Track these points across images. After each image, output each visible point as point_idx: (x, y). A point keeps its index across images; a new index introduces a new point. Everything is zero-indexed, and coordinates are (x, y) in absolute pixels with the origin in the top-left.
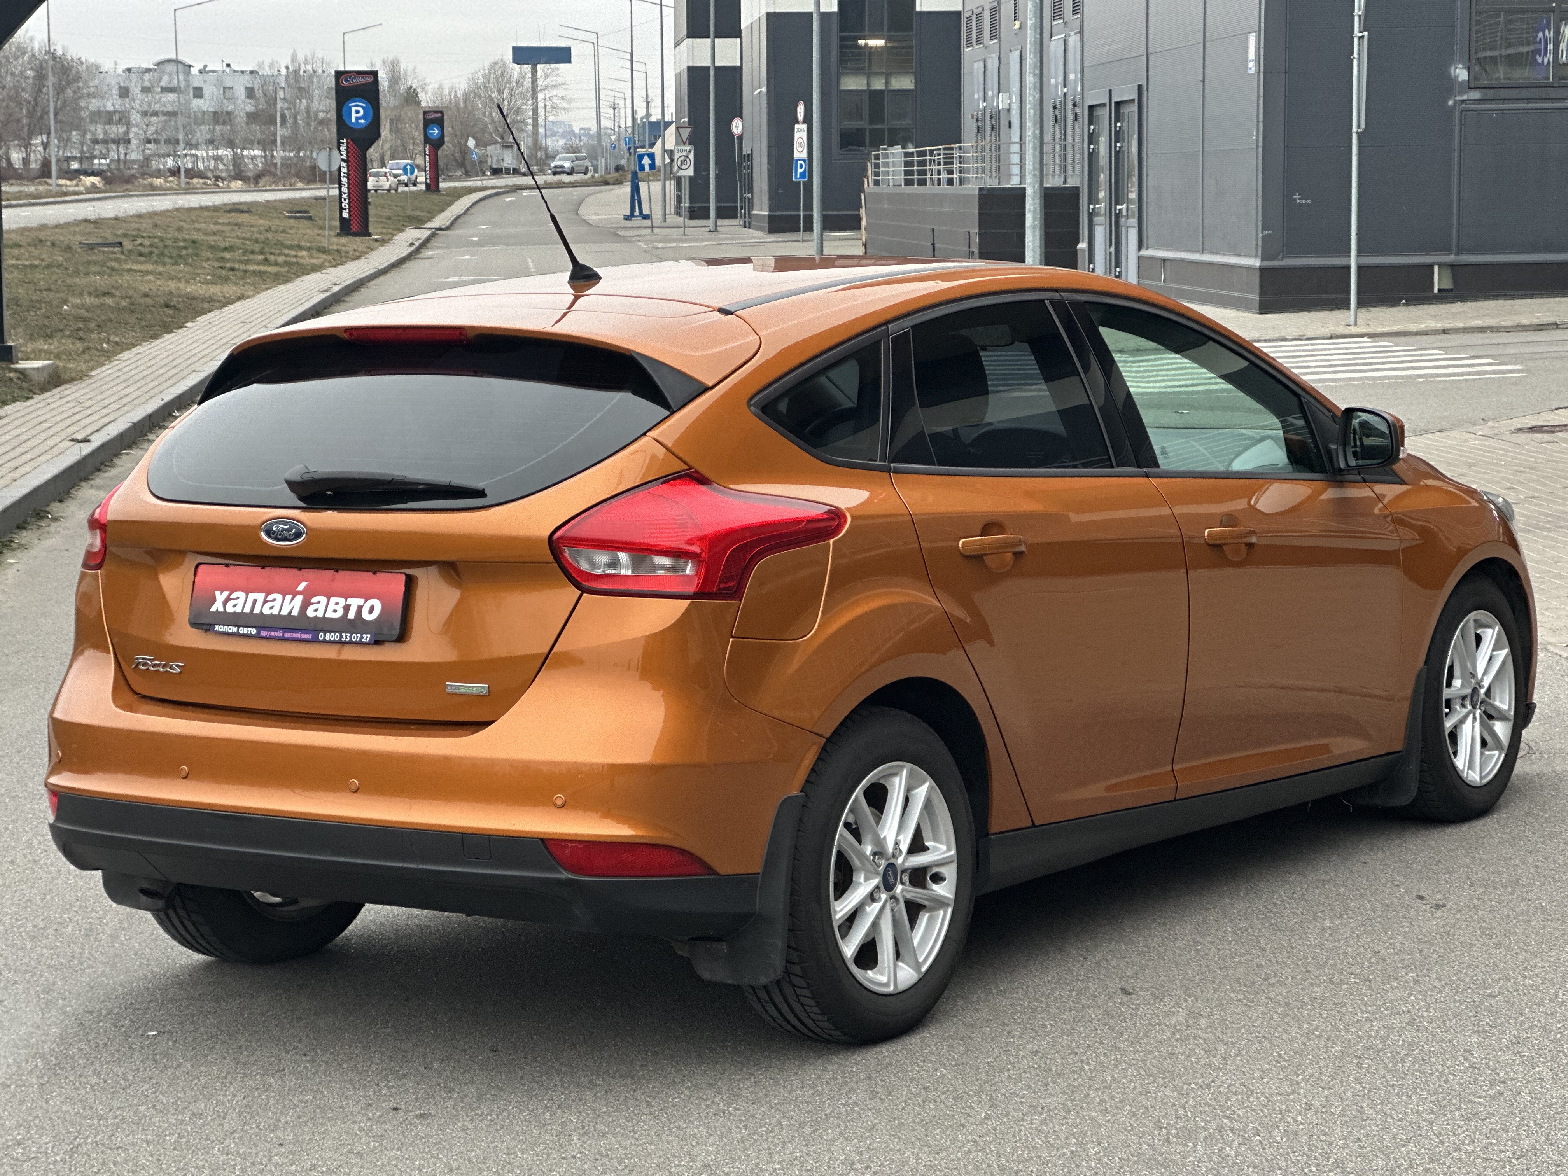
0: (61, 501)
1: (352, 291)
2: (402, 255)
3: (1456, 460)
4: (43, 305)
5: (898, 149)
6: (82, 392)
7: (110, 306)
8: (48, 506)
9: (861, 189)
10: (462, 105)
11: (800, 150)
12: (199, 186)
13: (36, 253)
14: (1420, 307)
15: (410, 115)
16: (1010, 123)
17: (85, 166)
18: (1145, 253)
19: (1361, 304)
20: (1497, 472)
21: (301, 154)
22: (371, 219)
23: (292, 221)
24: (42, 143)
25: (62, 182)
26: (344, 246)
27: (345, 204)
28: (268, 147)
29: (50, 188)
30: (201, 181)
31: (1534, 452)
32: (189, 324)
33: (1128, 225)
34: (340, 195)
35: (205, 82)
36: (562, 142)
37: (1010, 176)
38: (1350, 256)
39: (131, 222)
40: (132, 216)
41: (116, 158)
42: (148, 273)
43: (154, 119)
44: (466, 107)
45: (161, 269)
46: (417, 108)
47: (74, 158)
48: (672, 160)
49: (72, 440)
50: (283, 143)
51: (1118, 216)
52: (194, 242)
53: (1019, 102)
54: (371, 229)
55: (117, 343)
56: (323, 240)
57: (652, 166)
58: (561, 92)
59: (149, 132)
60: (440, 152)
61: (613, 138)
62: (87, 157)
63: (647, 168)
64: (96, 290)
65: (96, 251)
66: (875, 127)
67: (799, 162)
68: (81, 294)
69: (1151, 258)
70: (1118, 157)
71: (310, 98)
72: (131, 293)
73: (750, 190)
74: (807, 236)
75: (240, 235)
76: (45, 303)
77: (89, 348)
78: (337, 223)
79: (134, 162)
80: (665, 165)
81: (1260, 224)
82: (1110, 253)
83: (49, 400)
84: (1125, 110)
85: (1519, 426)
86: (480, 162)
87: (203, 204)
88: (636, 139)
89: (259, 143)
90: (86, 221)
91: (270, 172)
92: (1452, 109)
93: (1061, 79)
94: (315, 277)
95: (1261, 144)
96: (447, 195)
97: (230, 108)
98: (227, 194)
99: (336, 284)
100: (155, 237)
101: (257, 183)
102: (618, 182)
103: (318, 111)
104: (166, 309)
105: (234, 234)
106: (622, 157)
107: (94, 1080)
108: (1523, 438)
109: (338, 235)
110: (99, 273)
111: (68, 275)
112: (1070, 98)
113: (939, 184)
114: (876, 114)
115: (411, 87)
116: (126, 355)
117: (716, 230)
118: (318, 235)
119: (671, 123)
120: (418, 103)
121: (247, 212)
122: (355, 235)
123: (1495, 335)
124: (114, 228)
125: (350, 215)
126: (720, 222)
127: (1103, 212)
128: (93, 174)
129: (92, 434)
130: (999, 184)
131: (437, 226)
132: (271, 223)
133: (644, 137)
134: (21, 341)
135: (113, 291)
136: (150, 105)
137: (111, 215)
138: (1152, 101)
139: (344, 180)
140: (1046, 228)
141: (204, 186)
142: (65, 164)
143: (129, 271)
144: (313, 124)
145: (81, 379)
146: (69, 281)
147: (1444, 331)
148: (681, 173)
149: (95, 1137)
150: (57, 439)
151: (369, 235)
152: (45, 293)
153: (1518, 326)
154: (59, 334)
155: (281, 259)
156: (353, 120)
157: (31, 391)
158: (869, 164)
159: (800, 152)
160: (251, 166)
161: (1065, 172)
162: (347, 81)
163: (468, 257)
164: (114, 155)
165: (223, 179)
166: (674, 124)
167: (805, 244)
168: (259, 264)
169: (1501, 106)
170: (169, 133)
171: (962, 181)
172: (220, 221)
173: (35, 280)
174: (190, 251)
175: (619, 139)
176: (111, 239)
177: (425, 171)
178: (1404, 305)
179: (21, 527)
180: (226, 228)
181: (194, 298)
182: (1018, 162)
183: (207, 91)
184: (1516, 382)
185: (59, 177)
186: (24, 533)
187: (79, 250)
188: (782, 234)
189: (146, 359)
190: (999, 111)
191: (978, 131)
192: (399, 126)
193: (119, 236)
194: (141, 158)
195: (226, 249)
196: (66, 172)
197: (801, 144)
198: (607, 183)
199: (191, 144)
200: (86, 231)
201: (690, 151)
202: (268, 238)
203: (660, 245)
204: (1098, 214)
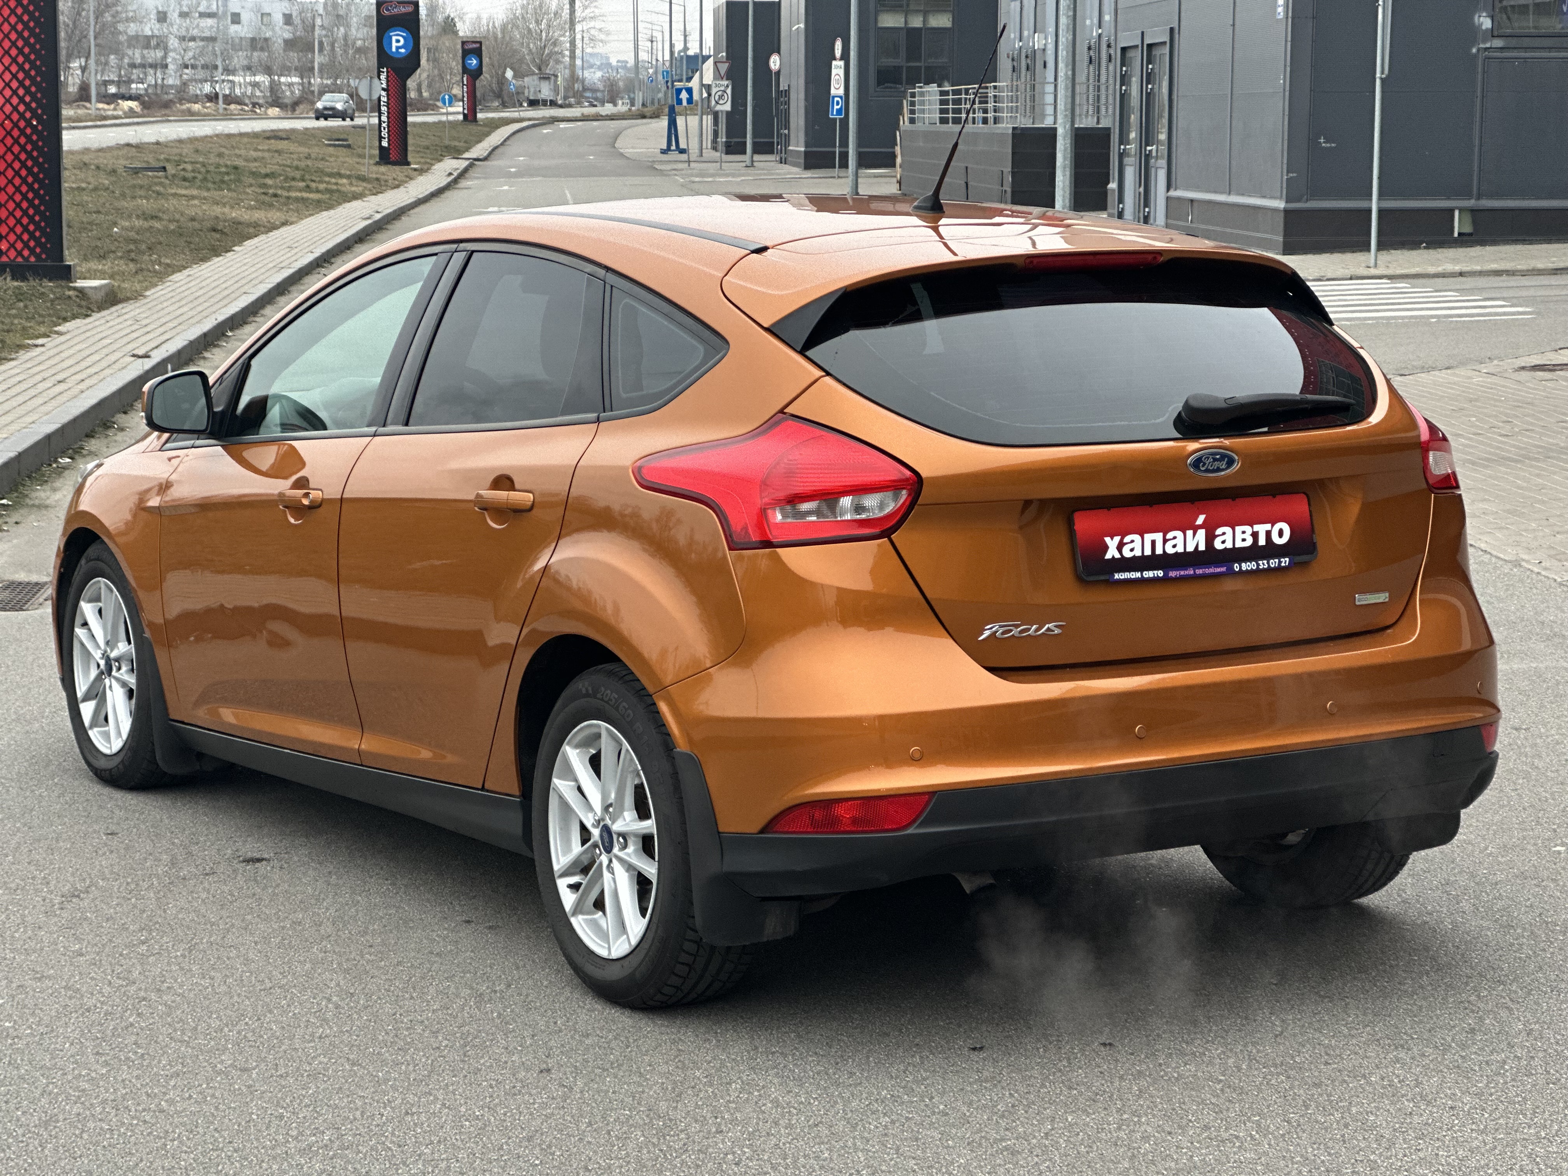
0: (125, 413)
1: (394, 219)
2: (441, 185)
3: (1459, 395)
4: (94, 227)
5: (933, 88)
6: (138, 311)
7: (159, 230)
8: (113, 416)
9: (897, 126)
10: (500, 35)
11: (837, 86)
12: (236, 112)
13: (82, 176)
14: (1440, 250)
15: (447, 44)
16: (1045, 63)
17: (123, 90)
18: (1173, 193)
19: (1381, 246)
20: (1495, 406)
21: (338, 82)
22: (409, 148)
23: (331, 149)
24: (81, 66)
25: (101, 106)
26: (384, 174)
27: (385, 133)
28: (306, 74)
29: (90, 112)
30: (239, 107)
31: (1536, 389)
32: (236, 248)
33: (1158, 165)
34: (380, 124)
35: (243, 7)
36: (599, 74)
37: (1043, 116)
38: (1371, 200)
39: (172, 147)
40: (171, 141)
41: (153, 82)
42: (193, 197)
43: (192, 44)
44: (503, 37)
45: (205, 194)
46: (454, 37)
47: (112, 82)
48: (709, 95)
49: (134, 356)
50: (321, 70)
51: (1148, 156)
52: (236, 168)
53: (1054, 43)
54: (410, 159)
55: (168, 265)
56: (362, 169)
57: (690, 101)
58: (598, 24)
59: (186, 58)
60: (478, 82)
61: (651, 71)
62: (124, 82)
63: (685, 103)
64: (144, 214)
65: (140, 175)
66: (909, 64)
67: (836, 99)
68: (130, 216)
69: (1179, 199)
70: (1149, 99)
71: (348, 26)
72: (177, 216)
73: (787, 126)
74: (842, 172)
75: (281, 162)
76: (96, 225)
77: (142, 270)
78: (376, 152)
79: (171, 87)
80: (702, 100)
81: (1285, 166)
82: (1140, 193)
83: (108, 318)
84: (1157, 52)
85: (1523, 364)
86: (518, 93)
87: (243, 130)
88: (674, 73)
89: (296, 69)
90: (128, 145)
91: (306, 99)
92: (1475, 56)
93: (1096, 21)
94: (355, 204)
95: (1288, 88)
96: (485, 125)
97: (267, 35)
98: (264, 121)
99: (378, 212)
100: (197, 163)
101: (294, 110)
102: (656, 116)
103: (356, 39)
104: (213, 234)
105: (274, 161)
106: (659, 91)
107: (204, 895)
108: (1525, 375)
109: (377, 163)
110: (146, 198)
111: (116, 198)
112: (1104, 39)
113: (974, 123)
114: (913, 52)
115: (449, 16)
116: (177, 277)
117: (752, 166)
118: (358, 163)
119: (709, 57)
120: (456, 33)
121: (287, 139)
122: (394, 163)
123: (1511, 278)
124: (156, 153)
125: (389, 144)
126: (757, 157)
127: (1133, 152)
128: (130, 98)
129: (151, 350)
130: (1033, 123)
131: (475, 156)
132: (310, 151)
133: (682, 70)
134: (76, 261)
135: (161, 215)
136: (187, 30)
137: (153, 139)
138: (1184, 43)
139: (384, 109)
140: (1075, 168)
141: (241, 112)
142: (103, 88)
143: (175, 195)
144: (350, 52)
145: (136, 298)
146: (117, 204)
147: (1461, 274)
148: (718, 108)
149: (210, 937)
150: (117, 355)
151: (408, 164)
152: (94, 215)
153: (1533, 270)
154: (112, 255)
155: (322, 186)
156: (394, 49)
157: (89, 308)
158: (905, 102)
159: (837, 89)
160: (288, 93)
161: (1098, 112)
162: (388, 10)
163: (506, 188)
164: (151, 80)
165: (260, 106)
166: (712, 58)
167: (840, 180)
168: (300, 191)
169: (1523, 54)
170: (206, 59)
171: (996, 120)
172: (260, 147)
173: (84, 203)
174: (232, 177)
175: (656, 72)
176: (154, 164)
177: (463, 101)
178: (1425, 248)
179: (90, 435)
180: (266, 155)
181: (240, 223)
182: (1053, 102)
183: (245, 17)
184: (1524, 324)
185: (99, 101)
186: (93, 441)
187: (124, 174)
188: (817, 171)
189: (198, 281)
190: (1035, 51)
191: (1014, 71)
192: (437, 55)
193: (162, 161)
194: (178, 83)
195: (267, 176)
196: (104, 97)
197: (838, 82)
198: (644, 117)
199: (228, 70)
200: (130, 155)
201: (727, 86)
202: (308, 166)
203: (697, 179)
204: (1129, 155)
